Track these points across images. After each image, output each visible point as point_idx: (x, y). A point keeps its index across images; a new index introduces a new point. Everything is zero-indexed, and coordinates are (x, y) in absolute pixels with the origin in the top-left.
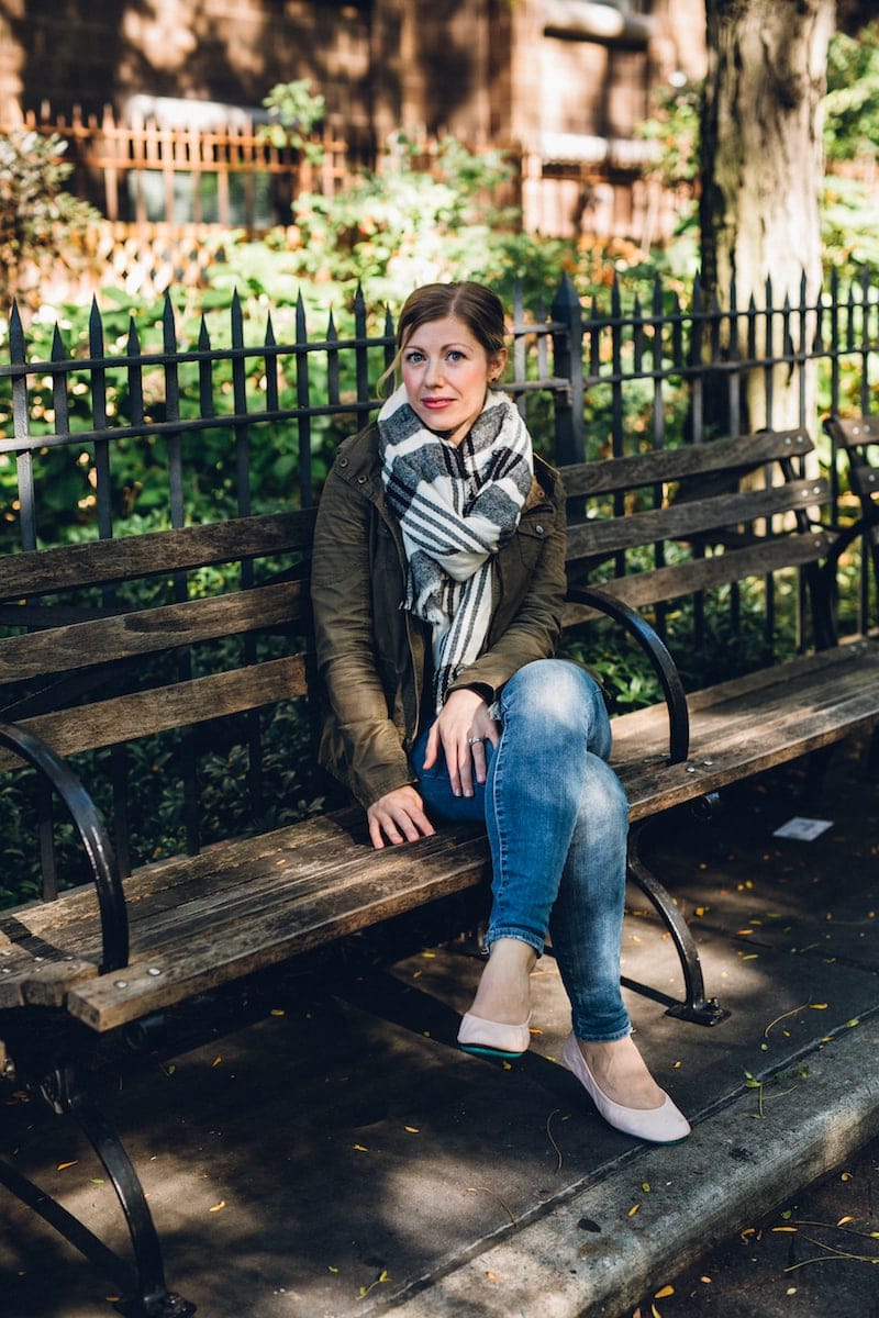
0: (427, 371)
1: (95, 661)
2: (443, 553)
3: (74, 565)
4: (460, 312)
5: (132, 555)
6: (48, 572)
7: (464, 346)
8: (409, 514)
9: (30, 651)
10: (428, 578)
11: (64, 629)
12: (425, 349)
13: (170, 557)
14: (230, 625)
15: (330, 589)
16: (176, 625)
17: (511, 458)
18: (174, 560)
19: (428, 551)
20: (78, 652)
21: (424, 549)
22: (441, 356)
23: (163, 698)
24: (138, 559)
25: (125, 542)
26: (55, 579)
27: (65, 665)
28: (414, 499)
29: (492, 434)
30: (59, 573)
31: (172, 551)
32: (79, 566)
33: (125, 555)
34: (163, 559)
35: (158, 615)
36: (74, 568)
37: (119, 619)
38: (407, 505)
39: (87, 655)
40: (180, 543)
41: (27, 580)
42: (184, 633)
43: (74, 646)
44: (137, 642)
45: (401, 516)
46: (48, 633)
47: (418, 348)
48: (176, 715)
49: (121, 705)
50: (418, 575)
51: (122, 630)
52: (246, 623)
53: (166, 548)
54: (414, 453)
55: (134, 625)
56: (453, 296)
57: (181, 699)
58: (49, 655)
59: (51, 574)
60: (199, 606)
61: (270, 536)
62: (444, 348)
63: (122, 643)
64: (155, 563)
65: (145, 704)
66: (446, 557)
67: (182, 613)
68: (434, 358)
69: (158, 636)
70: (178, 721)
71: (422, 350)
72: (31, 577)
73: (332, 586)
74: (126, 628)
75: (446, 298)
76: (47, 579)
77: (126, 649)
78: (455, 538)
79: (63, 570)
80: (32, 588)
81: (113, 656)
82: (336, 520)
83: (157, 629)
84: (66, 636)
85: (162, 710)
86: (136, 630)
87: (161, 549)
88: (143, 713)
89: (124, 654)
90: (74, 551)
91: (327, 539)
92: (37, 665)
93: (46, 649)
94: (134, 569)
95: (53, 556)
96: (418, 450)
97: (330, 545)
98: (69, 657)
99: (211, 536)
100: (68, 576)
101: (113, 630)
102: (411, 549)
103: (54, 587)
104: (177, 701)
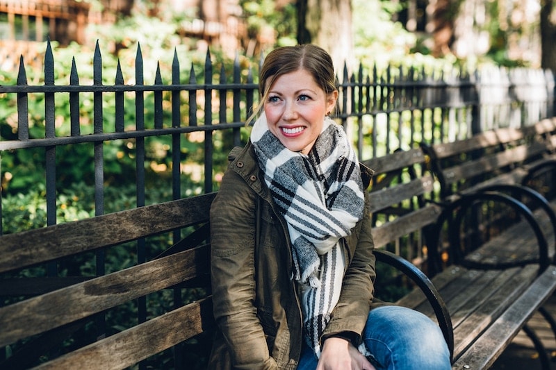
0: (285, 108)
1: (64, 323)
2: (320, 239)
3: (45, 244)
4: (307, 66)
5: (87, 235)
6: (26, 251)
7: (311, 91)
8: (291, 210)
9: (14, 320)
10: (312, 257)
11: (39, 298)
12: (282, 93)
13: (113, 235)
14: (155, 284)
15: (229, 261)
16: (120, 287)
17: (348, 166)
18: (115, 237)
19: (307, 237)
20: (50, 316)
21: (304, 236)
22: (294, 98)
23: (113, 347)
24: (91, 237)
25: (82, 224)
26: (31, 257)
27: (41, 328)
28: (294, 199)
29: (329, 148)
30: (34, 251)
31: (114, 230)
32: (49, 245)
33: (82, 234)
34: (109, 236)
35: (107, 280)
36: (46, 247)
37: (80, 286)
38: (289, 203)
39: (57, 318)
40: (119, 223)
41: (9, 259)
42: (125, 293)
43: (47, 312)
44: (93, 304)
45: (285, 212)
46: (27, 303)
47: (278, 93)
48: (122, 359)
49: (83, 357)
50: (302, 255)
51: (82, 295)
52: (166, 282)
53: (109, 228)
54: (285, 165)
55: (91, 290)
56: (301, 55)
57: (125, 346)
58: (29, 321)
59: (28, 253)
60: (135, 271)
61: (176, 216)
62: (297, 93)
63: (82, 306)
64: (103, 240)
65: (101, 353)
66: (321, 242)
67: (123, 278)
68: (290, 101)
69: (108, 298)
70: (124, 364)
71: (280, 94)
72: (13, 256)
73: (230, 258)
74: (86, 293)
75: (296, 57)
76: (24, 257)
77: (86, 310)
78: (328, 227)
79: (37, 249)
80: (15, 265)
81: (76, 317)
82: (232, 208)
83: (108, 292)
84: (40, 304)
85: (112, 357)
86: (92, 294)
87: (107, 228)
88: (99, 362)
89: (85, 314)
90: (44, 233)
91: (226, 222)
92: (18, 331)
93: (26, 316)
94: (89, 245)
95: (28, 237)
96: (287, 162)
97: (228, 227)
98: (44, 322)
99: (139, 218)
100: (41, 253)
101: (76, 296)
102: (294, 236)
103: (31, 263)
104: (122, 348)
